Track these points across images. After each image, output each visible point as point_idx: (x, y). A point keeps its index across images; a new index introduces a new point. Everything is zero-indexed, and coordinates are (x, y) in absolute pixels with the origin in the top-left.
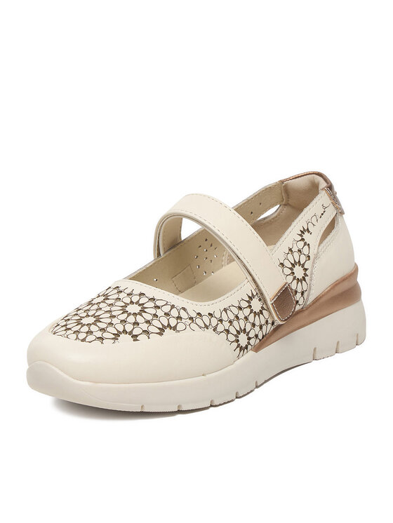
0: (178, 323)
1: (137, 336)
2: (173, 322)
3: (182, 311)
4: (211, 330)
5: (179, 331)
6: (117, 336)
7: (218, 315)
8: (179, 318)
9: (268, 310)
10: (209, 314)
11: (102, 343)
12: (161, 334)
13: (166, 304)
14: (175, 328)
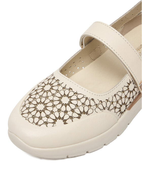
0: (89, 109)
1: (66, 120)
2: (86, 109)
3: (92, 101)
4: (106, 110)
5: (89, 115)
6: (55, 120)
7: (110, 100)
8: (90, 105)
9: (137, 87)
10: (106, 100)
11: (47, 126)
12: (79, 118)
13: (83, 97)
14: (87, 113)
